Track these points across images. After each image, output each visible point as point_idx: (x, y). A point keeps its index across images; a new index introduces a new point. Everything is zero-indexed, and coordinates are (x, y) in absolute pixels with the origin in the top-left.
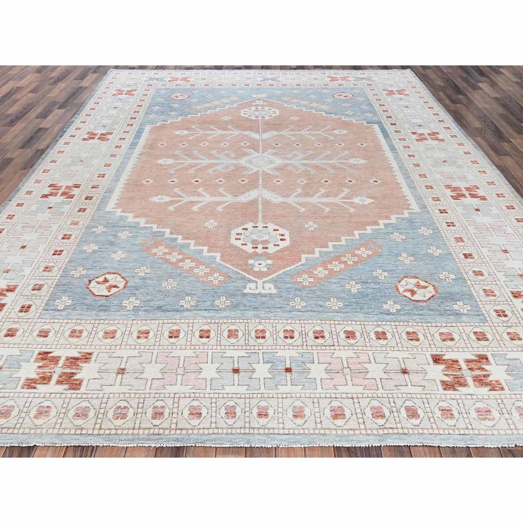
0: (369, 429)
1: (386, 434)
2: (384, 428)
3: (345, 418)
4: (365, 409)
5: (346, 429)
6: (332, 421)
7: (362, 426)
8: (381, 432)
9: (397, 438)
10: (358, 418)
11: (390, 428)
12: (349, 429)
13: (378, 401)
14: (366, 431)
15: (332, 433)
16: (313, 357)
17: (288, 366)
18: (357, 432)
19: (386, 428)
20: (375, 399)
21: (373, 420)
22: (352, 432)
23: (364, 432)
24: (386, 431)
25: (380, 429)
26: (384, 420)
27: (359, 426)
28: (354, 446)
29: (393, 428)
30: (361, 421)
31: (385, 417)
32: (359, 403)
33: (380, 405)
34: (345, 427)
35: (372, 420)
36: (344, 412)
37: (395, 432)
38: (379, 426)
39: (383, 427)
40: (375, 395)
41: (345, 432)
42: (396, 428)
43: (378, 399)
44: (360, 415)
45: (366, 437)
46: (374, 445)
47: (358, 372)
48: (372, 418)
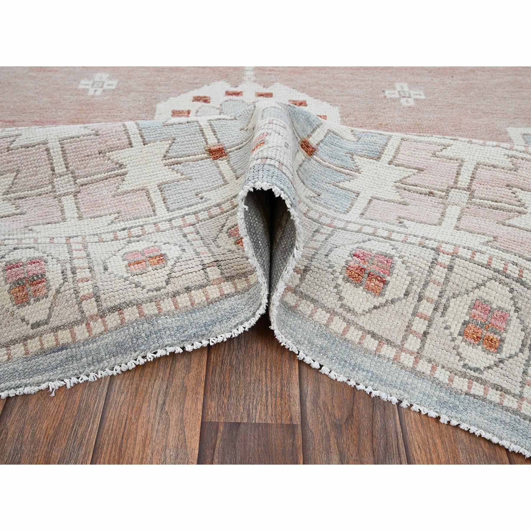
0: (430, 361)
1: (474, 396)
2: (477, 379)
3: (381, 295)
4: (454, 296)
5: (361, 328)
6: (340, 281)
7: (413, 343)
8: (461, 384)
9: (503, 422)
10: (414, 314)
11: (497, 387)
12: (369, 332)
13: (512, 291)
14: (416, 362)
15: (316, 317)
16: (386, 145)
17: (313, 141)
18: (388, 351)
19: (484, 382)
20: (507, 280)
21: (457, 342)
22: (371, 344)
23: (407, 360)
24: (478, 389)
25: (464, 376)
26: (491, 359)
27: (405, 338)
28: (352, 383)
29: (505, 391)
30: (420, 326)
31: (499, 350)
32: (450, 268)
33: (508, 306)
34: (362, 321)
35: (453, 340)
36: (390, 274)
37: (506, 403)
38: (465, 366)
39: (476, 374)
40: (513, 271)
41: (354, 335)
42: (514, 396)
43: (516, 286)
44: (426, 308)
45: (404, 376)
46: (415, 408)
47: (491, 207)
48: (455, 335)
